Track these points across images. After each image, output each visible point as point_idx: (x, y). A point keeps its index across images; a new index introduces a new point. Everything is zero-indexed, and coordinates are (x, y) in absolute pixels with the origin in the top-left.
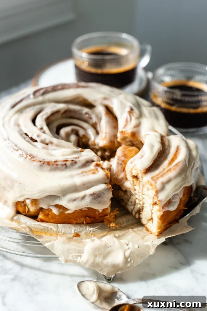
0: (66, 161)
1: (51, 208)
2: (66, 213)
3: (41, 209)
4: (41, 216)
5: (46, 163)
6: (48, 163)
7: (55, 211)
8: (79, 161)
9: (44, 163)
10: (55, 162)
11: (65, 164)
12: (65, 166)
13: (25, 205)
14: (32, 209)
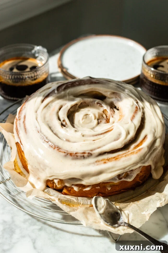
0: (84, 153)
1: (73, 187)
2: (84, 190)
3: (66, 187)
4: (65, 191)
5: (69, 154)
6: (71, 154)
7: (76, 189)
8: (94, 153)
9: (67, 154)
10: (76, 153)
11: (83, 156)
12: (83, 157)
13: (54, 183)
14: (59, 186)
